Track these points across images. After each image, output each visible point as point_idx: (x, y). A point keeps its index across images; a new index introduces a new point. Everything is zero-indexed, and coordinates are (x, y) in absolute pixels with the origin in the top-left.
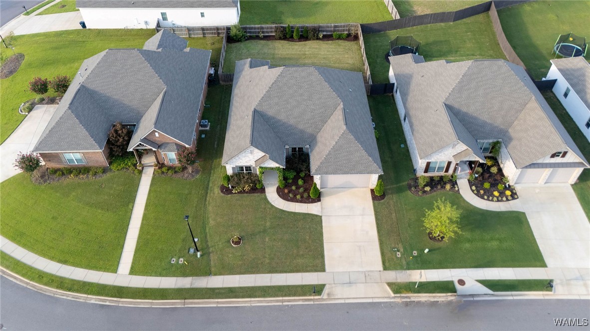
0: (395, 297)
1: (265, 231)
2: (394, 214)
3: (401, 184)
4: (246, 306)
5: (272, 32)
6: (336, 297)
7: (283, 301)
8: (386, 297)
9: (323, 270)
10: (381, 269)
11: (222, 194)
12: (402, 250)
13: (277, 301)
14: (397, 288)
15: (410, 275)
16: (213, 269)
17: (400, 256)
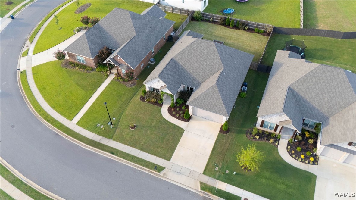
0: (200, 192)
1: (150, 127)
2: (228, 145)
3: (243, 129)
4: (119, 162)
5: (218, 19)
6: (168, 178)
7: (138, 167)
8: (195, 189)
9: (169, 160)
10: (202, 172)
11: (140, 100)
12: (220, 167)
13: (136, 166)
14: (204, 187)
15: (217, 183)
16: (114, 137)
17: (217, 170)
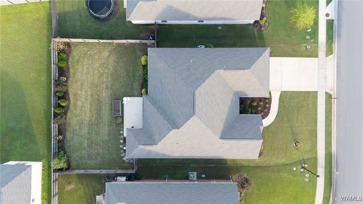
0: (334, 54)
2: (281, 44)
3: (256, 36)
4: (336, 136)
5: (56, 127)
6: (333, 86)
7: (334, 116)
8: (334, 59)
9: (316, 92)
10: (317, 59)
12: (306, 45)
13: (334, 119)
14: (329, 51)
16: (314, 156)
17: (310, 47)
